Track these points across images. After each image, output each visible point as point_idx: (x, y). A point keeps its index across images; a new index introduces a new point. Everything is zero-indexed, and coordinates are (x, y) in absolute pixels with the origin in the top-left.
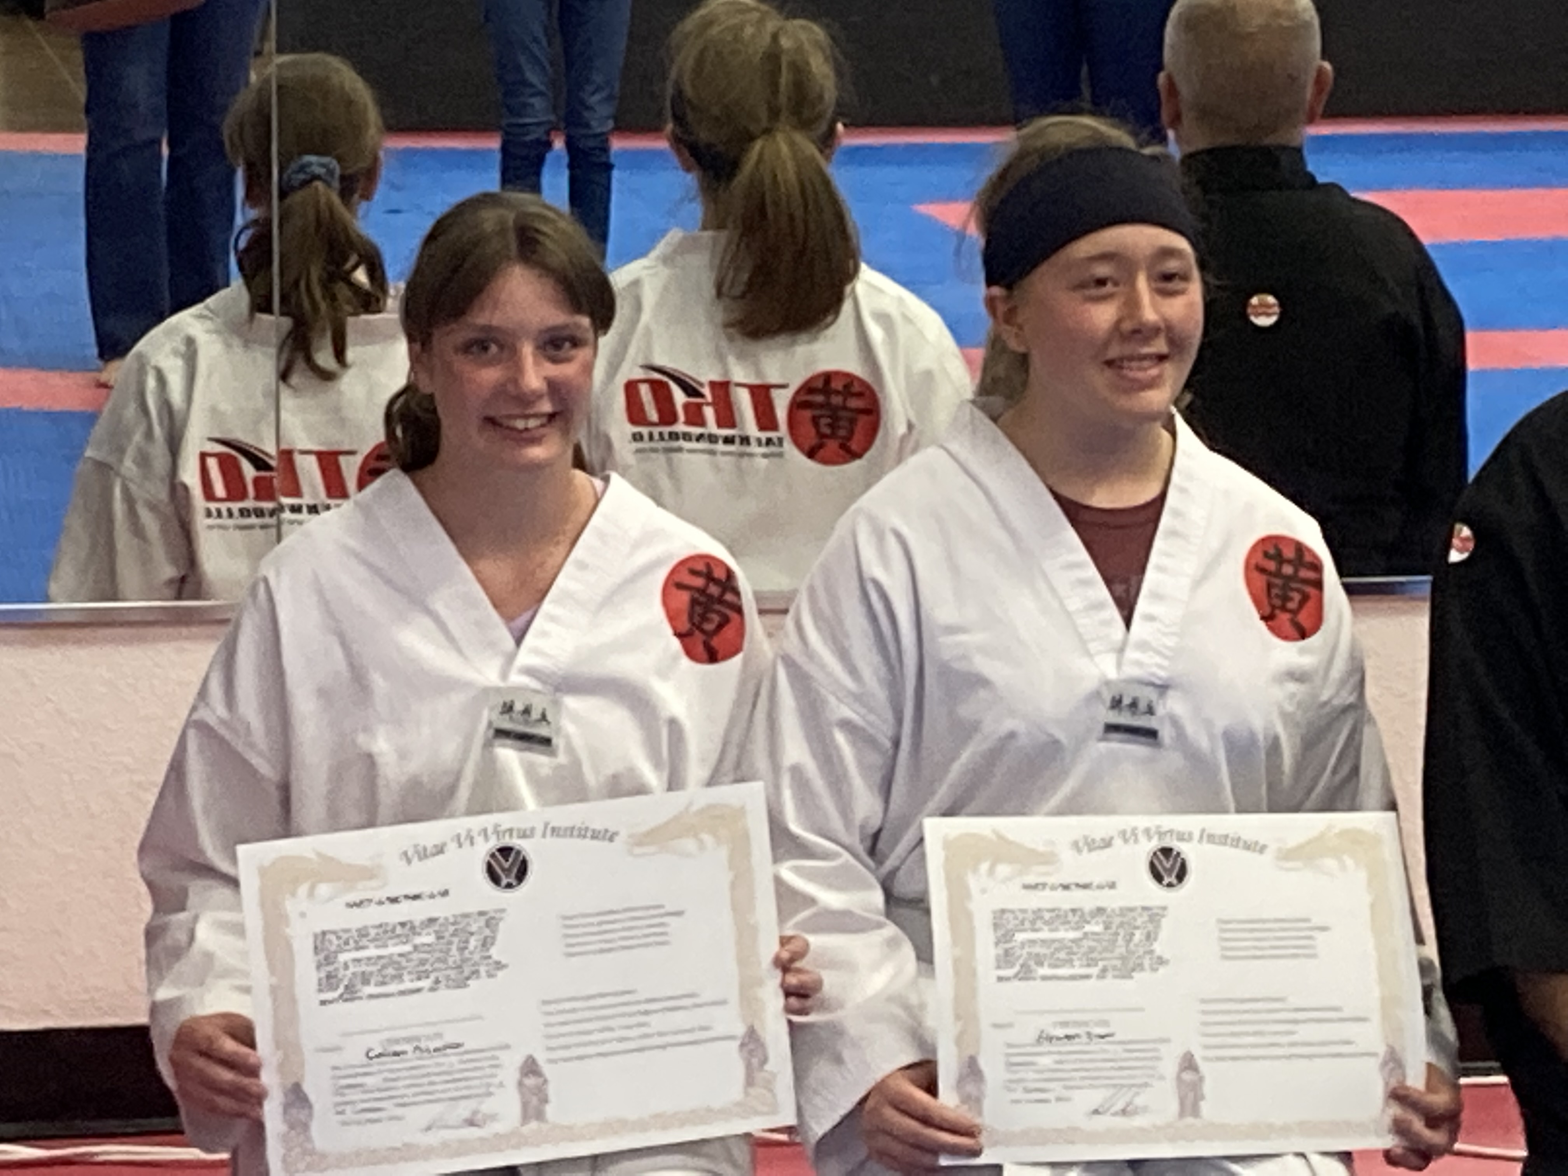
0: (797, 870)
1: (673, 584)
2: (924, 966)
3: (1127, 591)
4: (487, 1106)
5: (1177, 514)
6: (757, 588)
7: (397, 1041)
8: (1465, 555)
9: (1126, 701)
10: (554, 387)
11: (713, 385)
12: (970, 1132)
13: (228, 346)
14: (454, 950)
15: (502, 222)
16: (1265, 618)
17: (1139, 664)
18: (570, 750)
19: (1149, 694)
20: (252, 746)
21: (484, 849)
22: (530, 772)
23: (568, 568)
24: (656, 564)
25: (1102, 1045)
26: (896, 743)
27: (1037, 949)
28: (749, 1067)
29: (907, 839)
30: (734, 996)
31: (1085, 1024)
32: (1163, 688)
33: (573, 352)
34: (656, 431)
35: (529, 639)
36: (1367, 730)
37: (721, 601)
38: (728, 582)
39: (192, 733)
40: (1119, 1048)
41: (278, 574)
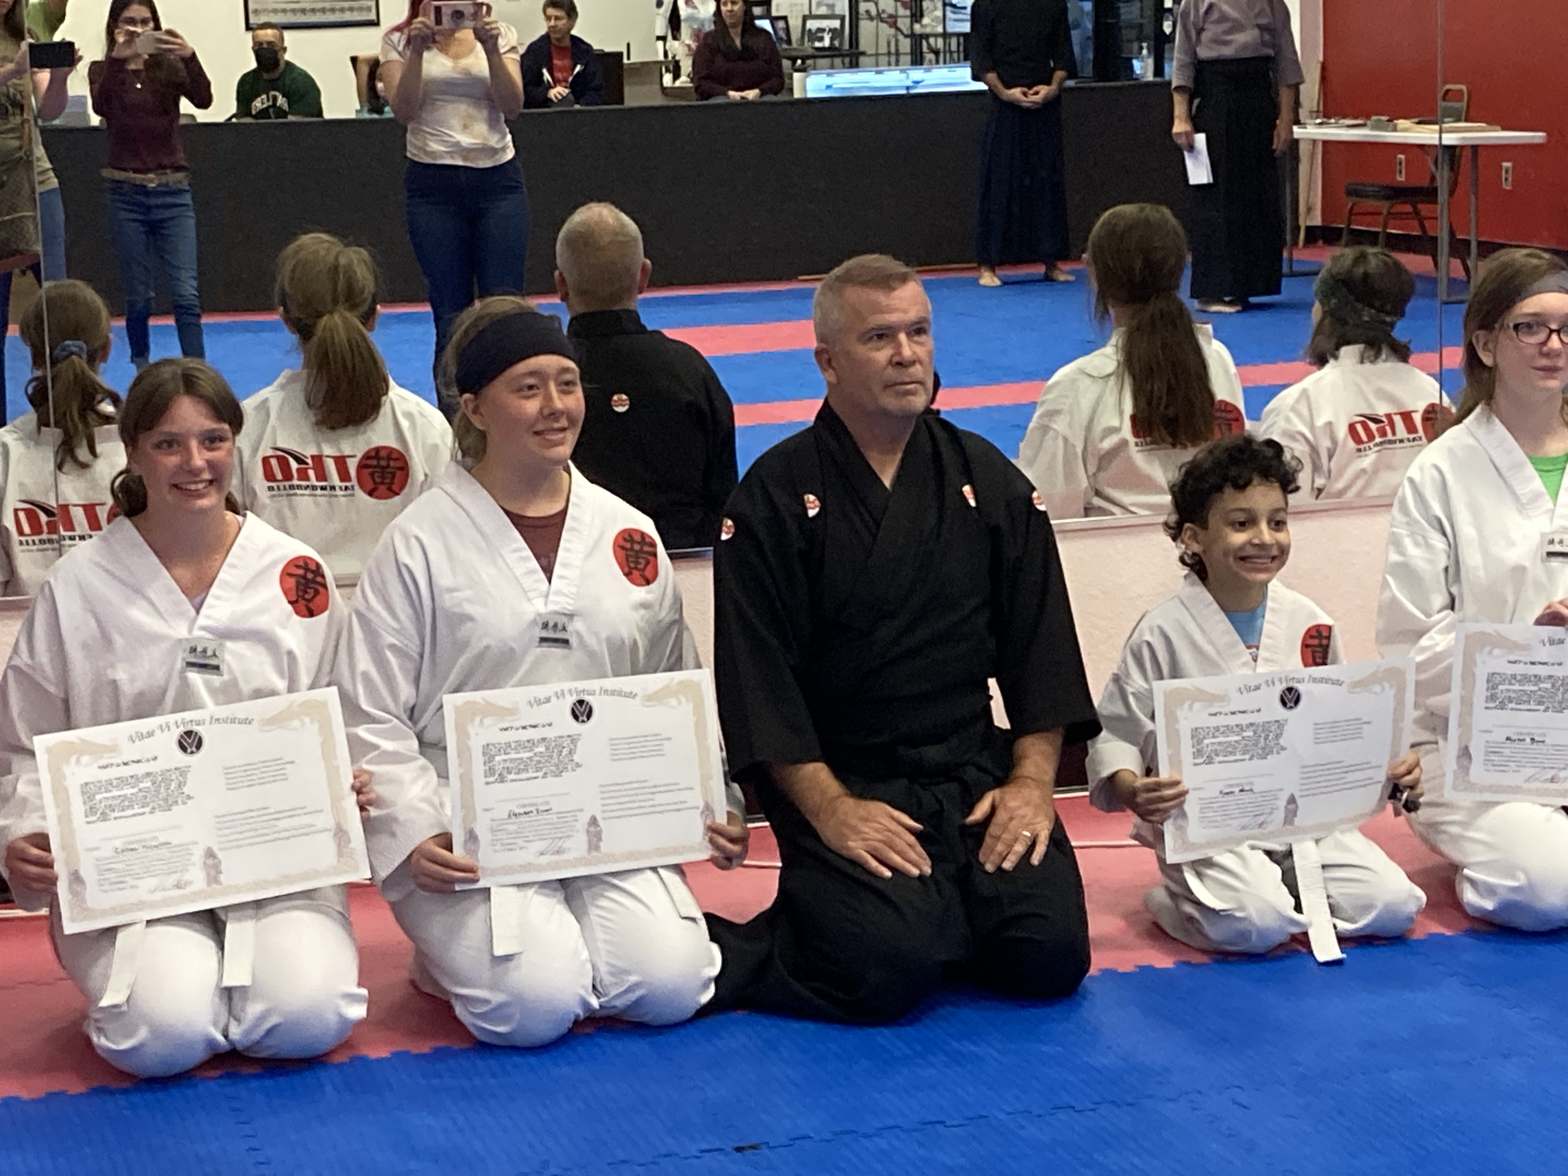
0: (369, 731)
1: (286, 574)
2: (442, 780)
3: (549, 562)
4: (187, 877)
5: (574, 519)
6: (337, 572)
7: (132, 843)
8: (730, 536)
9: (551, 624)
10: (212, 465)
11: (313, 457)
12: (472, 870)
13: (28, 447)
14: (162, 790)
15: (175, 373)
16: (627, 575)
17: (556, 603)
18: (231, 672)
19: (565, 620)
20: (45, 678)
21: (177, 733)
22: (208, 685)
23: (225, 567)
24: (274, 564)
25: (545, 816)
26: (422, 656)
27: (508, 764)
28: (339, 845)
29: (433, 707)
30: (327, 806)
31: (536, 805)
32: (571, 616)
33: (221, 444)
34: (281, 484)
35: (203, 611)
36: (685, 635)
37: (314, 581)
38: (318, 571)
39: (10, 673)
40: (555, 816)
41: (56, 579)
